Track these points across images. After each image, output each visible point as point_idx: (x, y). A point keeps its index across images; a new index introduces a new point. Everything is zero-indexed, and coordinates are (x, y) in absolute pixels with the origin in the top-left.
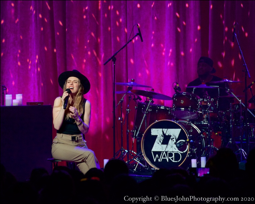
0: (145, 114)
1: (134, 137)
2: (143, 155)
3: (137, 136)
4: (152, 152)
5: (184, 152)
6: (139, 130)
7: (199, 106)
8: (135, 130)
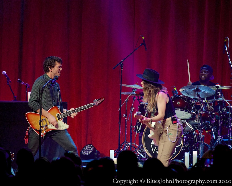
0: (146, 113)
1: (137, 132)
2: (144, 147)
3: (139, 131)
4: (151, 145)
5: (179, 146)
6: (141, 126)
7: (193, 107)
8: (138, 126)
